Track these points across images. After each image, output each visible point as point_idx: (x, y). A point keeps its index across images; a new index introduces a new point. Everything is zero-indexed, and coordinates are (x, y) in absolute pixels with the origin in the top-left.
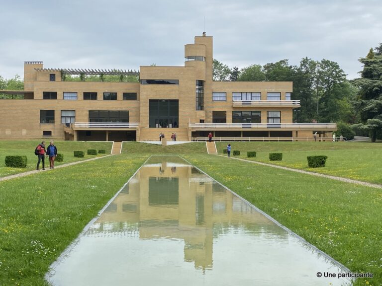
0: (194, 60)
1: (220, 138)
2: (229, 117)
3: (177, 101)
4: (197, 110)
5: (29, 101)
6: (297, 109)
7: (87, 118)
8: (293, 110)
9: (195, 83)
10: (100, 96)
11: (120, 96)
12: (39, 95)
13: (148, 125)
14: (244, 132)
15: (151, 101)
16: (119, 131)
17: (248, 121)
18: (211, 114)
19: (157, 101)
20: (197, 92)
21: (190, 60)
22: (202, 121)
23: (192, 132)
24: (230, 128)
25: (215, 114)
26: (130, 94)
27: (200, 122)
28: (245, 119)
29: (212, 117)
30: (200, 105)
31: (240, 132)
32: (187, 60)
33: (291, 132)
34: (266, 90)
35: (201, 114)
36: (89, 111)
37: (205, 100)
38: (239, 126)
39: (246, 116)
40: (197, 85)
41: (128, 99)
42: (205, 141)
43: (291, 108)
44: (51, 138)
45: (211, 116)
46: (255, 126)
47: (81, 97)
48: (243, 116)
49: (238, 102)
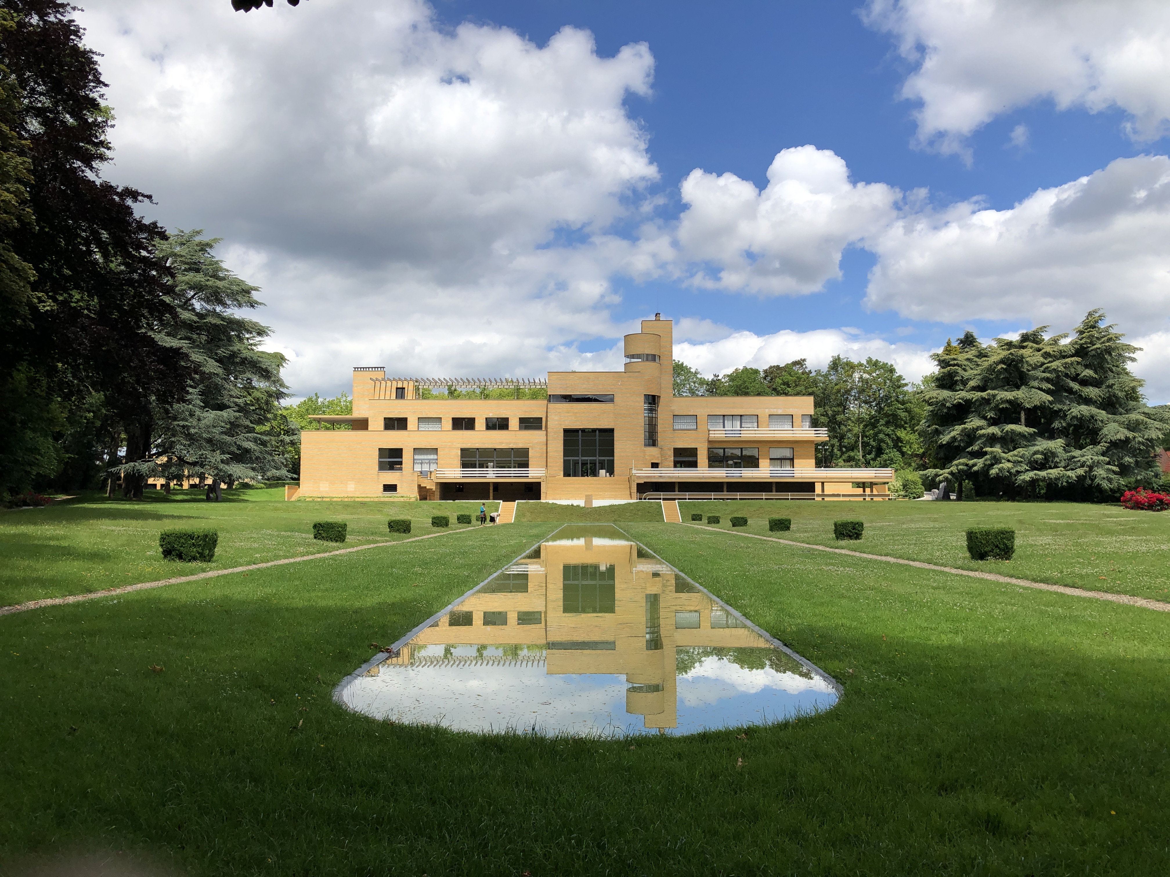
0: (640, 360)
1: (687, 495)
2: (702, 458)
3: (611, 431)
4: (645, 445)
5: (360, 434)
6: (824, 444)
7: (458, 461)
8: (817, 445)
9: (642, 398)
10: (480, 424)
11: (514, 424)
12: (376, 424)
13: (562, 473)
14: (728, 483)
15: (566, 431)
16: (512, 483)
17: (737, 465)
18: (671, 453)
19: (576, 431)
20: (647, 415)
21: (633, 360)
22: (655, 465)
23: (638, 484)
24: (703, 478)
25: (678, 452)
26: (532, 420)
27: (652, 467)
28: (730, 462)
29: (672, 458)
30: (652, 439)
31: (722, 483)
32: (628, 360)
33: (814, 483)
34: (768, 412)
35: (653, 453)
36: (462, 450)
37: (660, 428)
38: (720, 474)
39: (733, 457)
40: (645, 403)
41: (527, 428)
42: (660, 499)
43: (812, 442)
44: (397, 495)
45: (670, 456)
46: (748, 474)
47: (449, 425)
48: (727, 457)
49: (718, 433)
